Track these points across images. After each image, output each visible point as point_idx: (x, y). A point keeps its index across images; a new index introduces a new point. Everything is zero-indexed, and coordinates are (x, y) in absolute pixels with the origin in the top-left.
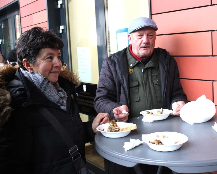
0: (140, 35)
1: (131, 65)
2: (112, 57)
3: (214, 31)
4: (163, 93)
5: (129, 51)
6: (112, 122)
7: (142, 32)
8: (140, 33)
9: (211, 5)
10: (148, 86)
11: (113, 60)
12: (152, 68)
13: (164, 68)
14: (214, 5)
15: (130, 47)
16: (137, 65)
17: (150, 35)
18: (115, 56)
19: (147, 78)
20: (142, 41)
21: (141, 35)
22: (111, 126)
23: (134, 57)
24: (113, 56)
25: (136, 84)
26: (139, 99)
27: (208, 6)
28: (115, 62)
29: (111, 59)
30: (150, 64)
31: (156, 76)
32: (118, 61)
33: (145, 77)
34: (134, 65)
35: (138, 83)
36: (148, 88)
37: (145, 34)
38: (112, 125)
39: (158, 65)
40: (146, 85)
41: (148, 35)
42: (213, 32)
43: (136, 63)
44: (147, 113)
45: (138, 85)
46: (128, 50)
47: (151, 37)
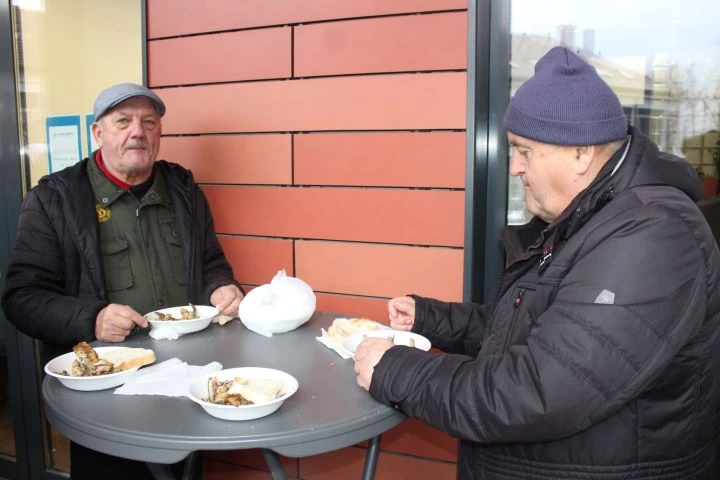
0: (122, 120)
1: (105, 200)
2: (51, 182)
3: (297, 132)
4: (188, 263)
5: (97, 165)
6: (84, 347)
7: (128, 111)
8: (123, 114)
9: (292, 78)
10: (151, 248)
11: (53, 190)
12: (158, 206)
13: (186, 206)
14: (298, 78)
15: (97, 155)
16: (121, 199)
17: (149, 121)
18: (58, 180)
19: (149, 229)
20: (130, 133)
21: (127, 120)
22: (82, 359)
23: (111, 181)
24: (53, 181)
25: (123, 245)
26: (133, 282)
27: (284, 79)
28: (59, 195)
29: (46, 187)
30: (152, 196)
31: (169, 224)
32: (67, 191)
33: (144, 228)
34: (113, 199)
35: (126, 243)
36: (153, 255)
37: (137, 116)
38: (84, 356)
39: (171, 199)
40: (148, 246)
41: (143, 122)
42: (295, 135)
43: (117, 196)
44: (157, 317)
45: (127, 250)
46: (92, 164)
47: (151, 126)
